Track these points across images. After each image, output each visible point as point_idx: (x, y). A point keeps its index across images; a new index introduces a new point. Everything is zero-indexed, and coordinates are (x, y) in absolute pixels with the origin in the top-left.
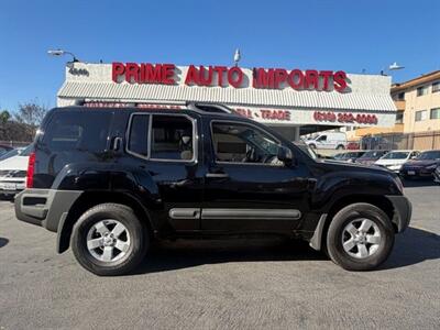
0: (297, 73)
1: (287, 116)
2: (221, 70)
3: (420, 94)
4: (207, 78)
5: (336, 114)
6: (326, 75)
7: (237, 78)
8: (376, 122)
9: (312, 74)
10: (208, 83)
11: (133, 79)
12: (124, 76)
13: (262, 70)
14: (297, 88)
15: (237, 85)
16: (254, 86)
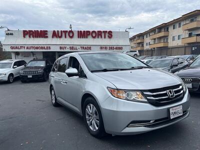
0: (94, 32)
1: (90, 48)
2: (65, 32)
3: (174, 28)
4: (60, 35)
5: (108, 47)
6: (105, 32)
7: (71, 35)
8: (122, 49)
9: (99, 32)
10: (60, 37)
11: (31, 36)
12: (28, 35)
13: (81, 31)
14: (94, 37)
15: (71, 37)
16: (78, 37)
